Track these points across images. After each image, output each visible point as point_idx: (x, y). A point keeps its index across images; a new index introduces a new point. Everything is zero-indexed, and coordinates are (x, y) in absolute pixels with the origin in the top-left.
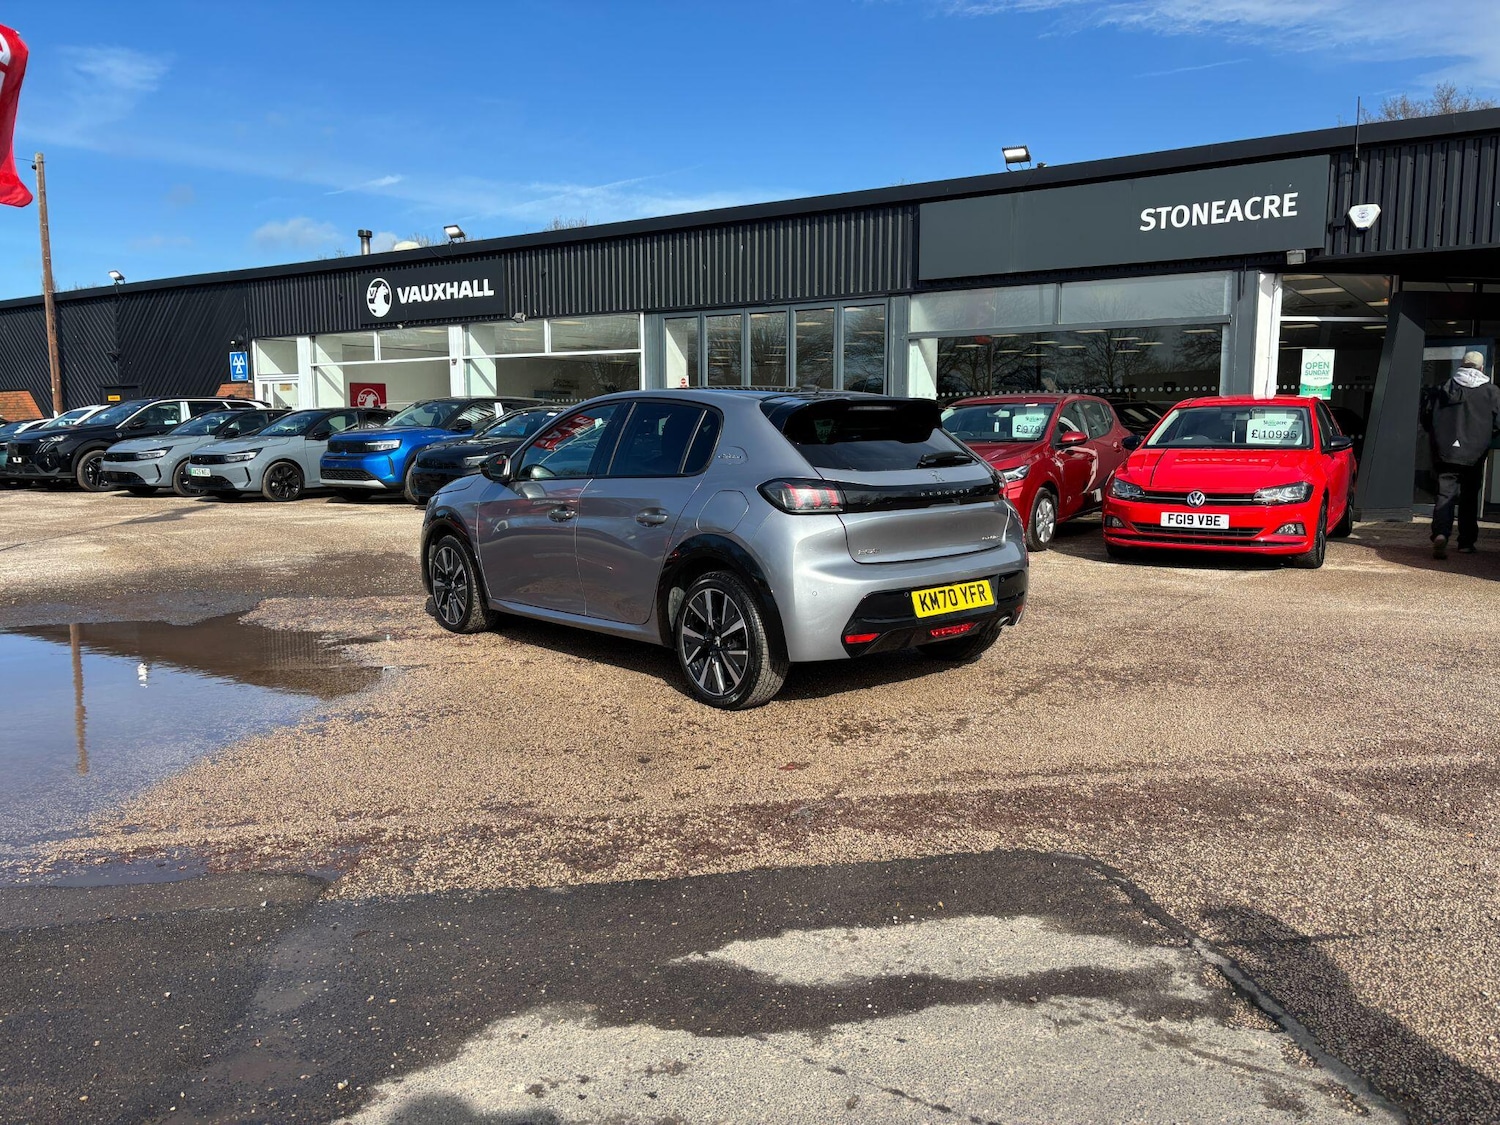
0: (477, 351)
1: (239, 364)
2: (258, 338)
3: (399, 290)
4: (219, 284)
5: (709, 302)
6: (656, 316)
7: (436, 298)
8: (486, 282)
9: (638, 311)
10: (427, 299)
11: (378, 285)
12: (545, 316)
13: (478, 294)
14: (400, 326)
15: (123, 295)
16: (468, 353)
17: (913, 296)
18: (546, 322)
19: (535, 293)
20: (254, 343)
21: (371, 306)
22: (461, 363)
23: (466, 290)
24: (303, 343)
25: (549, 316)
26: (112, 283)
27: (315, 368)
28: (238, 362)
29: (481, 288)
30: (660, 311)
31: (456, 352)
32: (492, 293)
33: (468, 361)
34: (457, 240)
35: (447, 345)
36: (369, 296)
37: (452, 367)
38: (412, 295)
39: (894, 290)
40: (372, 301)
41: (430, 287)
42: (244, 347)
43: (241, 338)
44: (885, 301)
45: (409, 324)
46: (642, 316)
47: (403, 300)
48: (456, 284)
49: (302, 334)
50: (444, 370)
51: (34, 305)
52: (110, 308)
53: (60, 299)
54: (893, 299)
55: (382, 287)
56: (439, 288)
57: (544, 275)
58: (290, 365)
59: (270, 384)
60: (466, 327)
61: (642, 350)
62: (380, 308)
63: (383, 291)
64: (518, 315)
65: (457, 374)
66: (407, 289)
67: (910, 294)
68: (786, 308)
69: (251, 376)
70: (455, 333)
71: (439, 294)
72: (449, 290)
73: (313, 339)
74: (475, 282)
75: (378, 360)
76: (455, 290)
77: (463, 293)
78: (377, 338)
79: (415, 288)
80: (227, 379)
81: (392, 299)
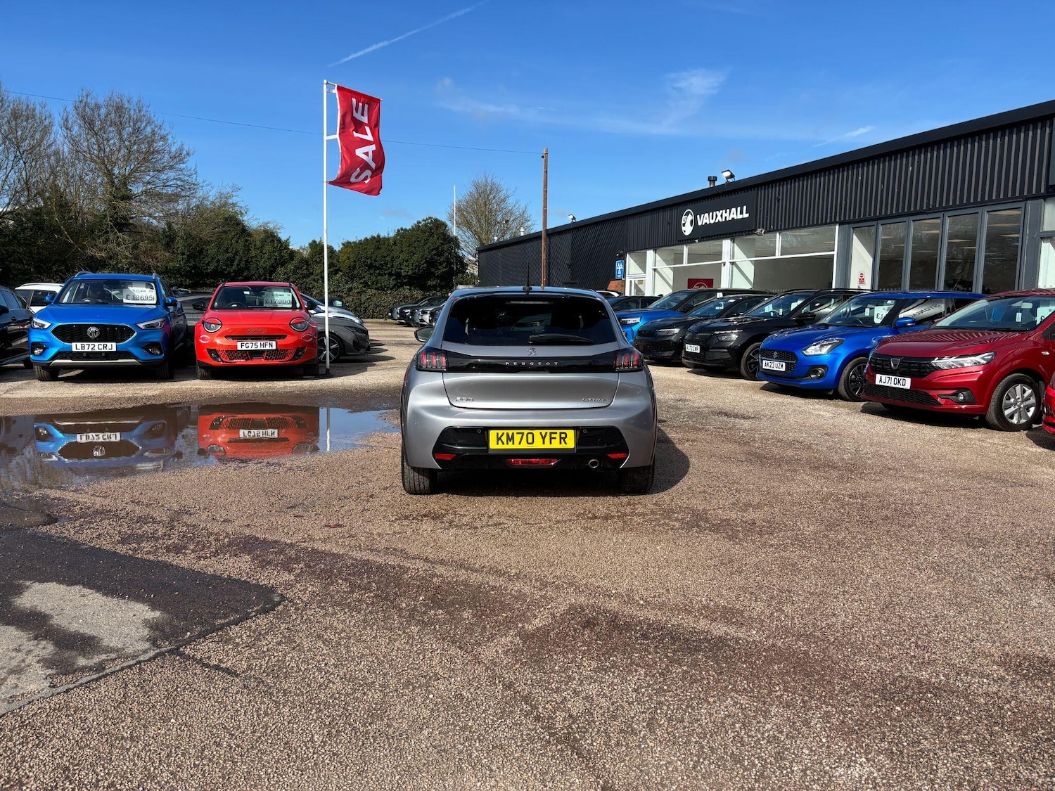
0: (740, 256)
1: (620, 268)
2: (631, 251)
3: (698, 216)
4: (614, 219)
5: (883, 214)
6: (846, 226)
7: (717, 221)
8: (745, 207)
9: (835, 223)
10: (712, 222)
11: (687, 214)
12: (777, 230)
13: (740, 217)
14: (697, 241)
15: (574, 229)
16: (733, 258)
17: (1048, 199)
18: (778, 235)
19: (773, 214)
20: (627, 255)
21: (683, 228)
22: (728, 265)
23: (734, 214)
24: (650, 253)
25: (779, 230)
26: (570, 222)
27: (655, 270)
28: (619, 267)
29: (741, 213)
30: (849, 223)
31: (726, 258)
32: (747, 215)
33: (733, 263)
34: (730, 180)
35: (722, 252)
36: (683, 222)
37: (723, 268)
38: (705, 219)
39: (1030, 195)
40: (684, 226)
41: (715, 213)
42: (623, 258)
43: (622, 252)
44: (1022, 204)
45: (702, 239)
46: (837, 227)
48: (728, 210)
49: (649, 249)
50: (718, 268)
51: (537, 237)
52: (569, 236)
53: (550, 232)
54: (1029, 202)
55: (690, 215)
56: (719, 214)
57: (779, 200)
58: (643, 266)
59: (633, 280)
60: (733, 241)
61: (835, 253)
62: (688, 230)
63: (690, 217)
64: (759, 230)
65: (725, 271)
66: (703, 215)
67: (1045, 197)
68: (940, 215)
69: (624, 276)
70: (727, 244)
71: (719, 218)
72: (724, 215)
73: (655, 251)
74: (739, 208)
75: (685, 264)
76: (727, 215)
77: (732, 216)
78: (685, 249)
79: (706, 215)
80: (614, 278)
81: (693, 223)
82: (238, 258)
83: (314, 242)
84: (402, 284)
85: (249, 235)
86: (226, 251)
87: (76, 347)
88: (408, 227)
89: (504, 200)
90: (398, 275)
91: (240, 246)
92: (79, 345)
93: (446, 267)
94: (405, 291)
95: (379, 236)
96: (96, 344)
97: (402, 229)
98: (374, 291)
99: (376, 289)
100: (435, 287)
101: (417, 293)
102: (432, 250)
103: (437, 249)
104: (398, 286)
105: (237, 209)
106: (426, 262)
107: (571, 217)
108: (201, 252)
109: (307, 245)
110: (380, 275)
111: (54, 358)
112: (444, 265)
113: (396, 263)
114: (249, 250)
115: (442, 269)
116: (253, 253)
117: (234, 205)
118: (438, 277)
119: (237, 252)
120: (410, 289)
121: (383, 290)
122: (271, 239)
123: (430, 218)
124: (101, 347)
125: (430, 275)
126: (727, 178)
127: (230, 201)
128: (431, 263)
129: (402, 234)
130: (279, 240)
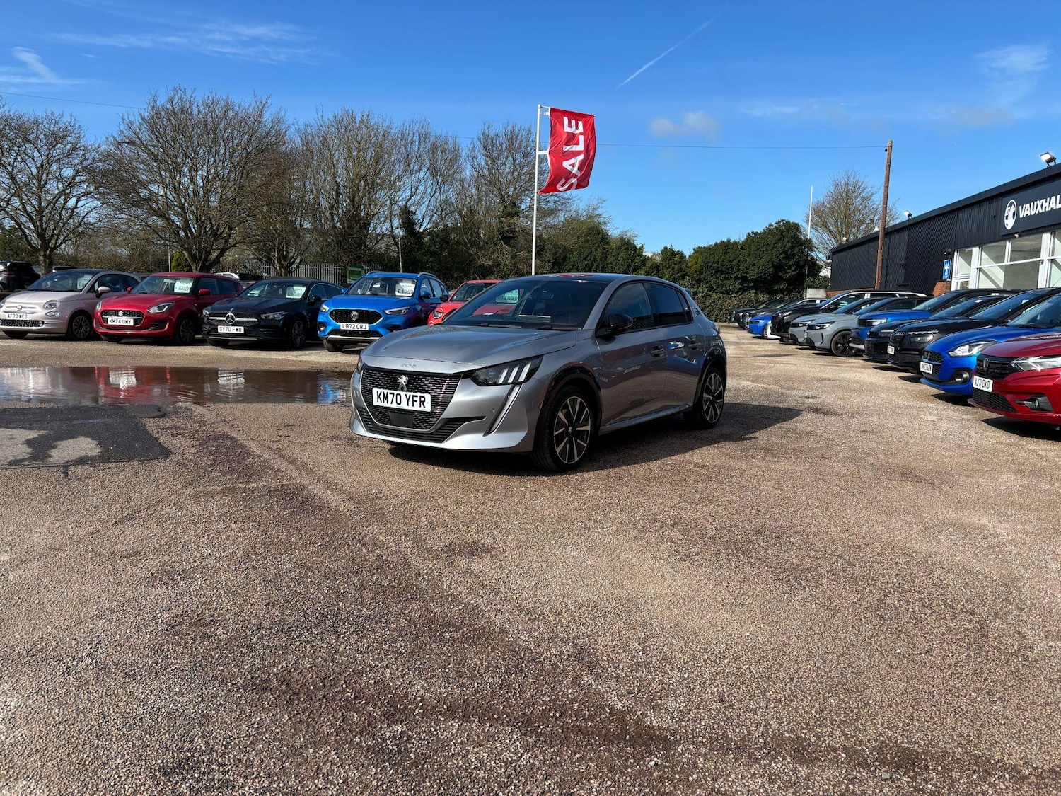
0: (1059, 253)
2: (959, 248)
3: (1020, 207)
7: (1037, 212)
8: (1059, 196)
10: (1033, 213)
11: (1010, 206)
13: (1058, 206)
14: (1017, 236)
15: (910, 226)
16: (1053, 255)
20: (956, 253)
21: (1006, 222)
22: (1047, 263)
23: (1053, 203)
24: (976, 251)
26: (906, 219)
27: (980, 270)
28: (947, 267)
29: (1059, 202)
31: (1045, 255)
34: (1052, 164)
35: (1040, 248)
36: (1006, 215)
37: (1041, 266)
38: (1027, 211)
40: (1006, 218)
41: (1035, 203)
42: (951, 256)
43: (951, 250)
45: (1023, 233)
48: (1048, 199)
49: (975, 246)
50: (1036, 267)
51: (876, 238)
52: (905, 234)
53: (889, 230)
55: (1013, 206)
56: (1040, 204)
58: (969, 262)
59: (958, 282)
60: (1054, 234)
62: (1010, 223)
63: (1013, 209)
65: (1043, 270)
66: (1024, 206)
69: (951, 276)
70: (1046, 238)
71: (1039, 209)
72: (1044, 205)
73: (981, 248)
75: (1006, 262)
76: (1047, 205)
77: (1052, 206)
78: (1008, 245)
79: (1028, 205)
80: (940, 278)
81: (1016, 215)
82: (595, 264)
83: (666, 248)
84: (749, 288)
85: (608, 243)
86: (585, 259)
87: (343, 326)
88: (760, 229)
89: (868, 199)
90: (744, 279)
91: (599, 255)
92: (345, 324)
93: (795, 271)
94: (751, 294)
95: (729, 241)
96: (356, 324)
97: (753, 232)
98: (719, 295)
99: (722, 293)
100: (782, 291)
101: (763, 297)
102: (781, 254)
103: (785, 252)
104: (744, 290)
105: (601, 220)
106: (774, 266)
107: (907, 213)
108: (564, 259)
109: (660, 252)
110: (726, 278)
111: (329, 334)
112: (793, 269)
113: (742, 268)
114: (606, 258)
115: (791, 272)
116: (609, 259)
117: (599, 215)
118: (786, 280)
119: (595, 260)
120: (756, 293)
121: (728, 294)
122: (625, 246)
123: (783, 221)
124: (359, 327)
125: (777, 279)
126: (1048, 162)
127: (597, 212)
128: (779, 267)
129: (753, 239)
130: (634, 248)
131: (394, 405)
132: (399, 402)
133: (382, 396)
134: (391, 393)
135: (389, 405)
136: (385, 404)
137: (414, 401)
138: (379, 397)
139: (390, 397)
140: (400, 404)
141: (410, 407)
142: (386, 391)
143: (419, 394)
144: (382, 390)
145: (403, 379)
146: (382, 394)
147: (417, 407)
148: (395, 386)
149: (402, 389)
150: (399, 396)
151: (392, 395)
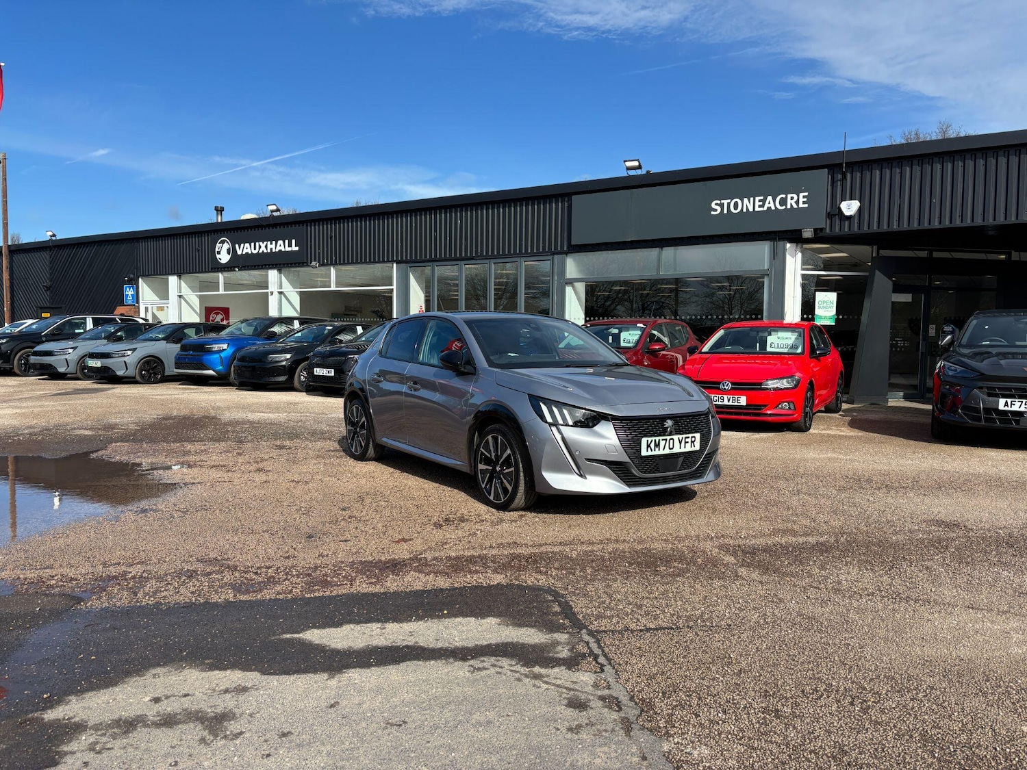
0: (287, 287)
1: (130, 293)
2: (144, 276)
3: (237, 246)
4: (118, 240)
5: (438, 257)
6: (403, 265)
7: (261, 251)
8: (294, 241)
9: (393, 261)
10: (255, 252)
11: (223, 242)
12: (331, 264)
13: (288, 249)
14: (236, 269)
15: (55, 247)
16: (281, 287)
17: (568, 255)
18: (332, 268)
19: (325, 250)
20: (140, 279)
21: (218, 256)
22: (276, 295)
23: (281, 246)
24: (173, 280)
25: (334, 264)
26: (48, 238)
27: (180, 296)
28: (129, 292)
29: (290, 245)
30: (406, 262)
31: (273, 287)
32: (297, 248)
33: (281, 293)
34: (275, 214)
35: (267, 282)
36: (217, 250)
37: (270, 297)
38: (246, 249)
39: (556, 251)
40: (219, 253)
41: (257, 244)
42: (133, 282)
43: (132, 276)
44: (551, 257)
45: (242, 268)
46: (395, 265)
47: (239, 252)
48: (274, 242)
49: (172, 274)
50: (265, 299)
52: (46, 255)
53: (13, 248)
54: (556, 256)
55: (226, 244)
56: (263, 245)
57: (331, 237)
58: (164, 294)
59: (150, 307)
60: (280, 271)
61: (394, 287)
62: (224, 258)
63: (226, 246)
64: (313, 263)
65: (273, 302)
66: (242, 245)
67: (566, 253)
68: (488, 261)
69: (137, 302)
70: (273, 275)
71: (263, 249)
72: (269, 246)
73: (180, 277)
74: (287, 241)
75: (221, 291)
76: (272, 246)
77: (278, 248)
78: (221, 277)
79: (247, 245)
80: (121, 303)
81: (230, 251)
107: (50, 234)
126: (273, 211)
131: (667, 451)
132: (671, 447)
133: (652, 445)
134: (663, 440)
135: (661, 452)
136: (657, 452)
137: (686, 442)
138: (648, 446)
139: (662, 443)
140: (672, 449)
141: (683, 450)
142: (657, 439)
143: (690, 435)
144: (653, 439)
145: (669, 423)
146: (653, 443)
147: (688, 448)
148: (663, 432)
149: (670, 434)
150: (671, 441)
151: (664, 441)
